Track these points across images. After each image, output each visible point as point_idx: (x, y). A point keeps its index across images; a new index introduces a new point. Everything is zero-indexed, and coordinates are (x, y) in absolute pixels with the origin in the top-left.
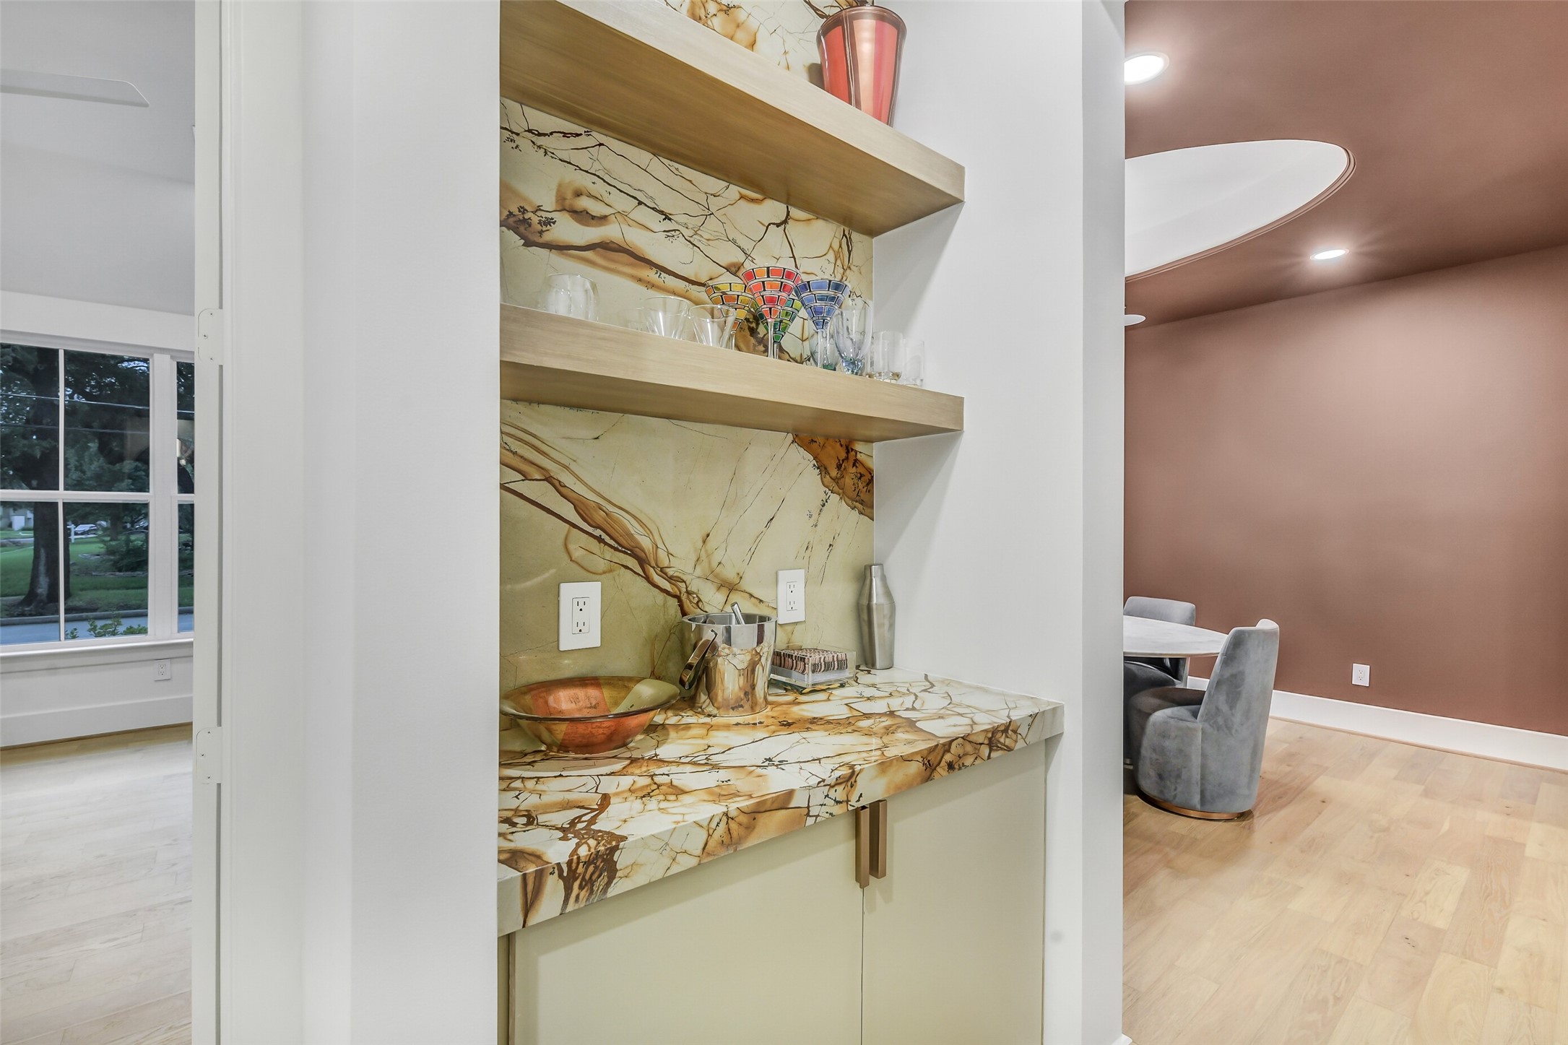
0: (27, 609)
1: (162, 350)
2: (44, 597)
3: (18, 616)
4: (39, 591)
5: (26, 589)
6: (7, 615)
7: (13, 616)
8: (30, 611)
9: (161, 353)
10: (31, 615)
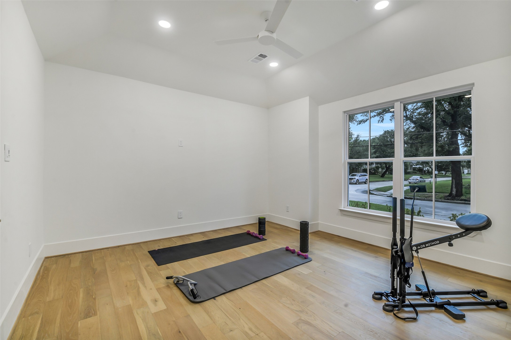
0: (449, 198)
1: (397, 101)
2: (454, 195)
3: (447, 200)
4: (453, 193)
5: (450, 191)
6: (444, 199)
7: (445, 199)
8: (450, 199)
9: (397, 102)
10: (450, 200)
